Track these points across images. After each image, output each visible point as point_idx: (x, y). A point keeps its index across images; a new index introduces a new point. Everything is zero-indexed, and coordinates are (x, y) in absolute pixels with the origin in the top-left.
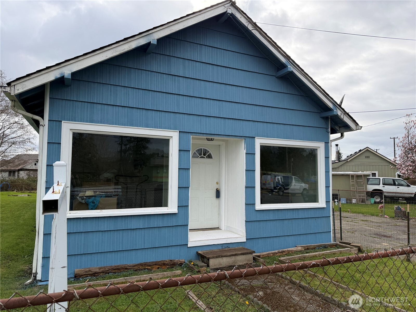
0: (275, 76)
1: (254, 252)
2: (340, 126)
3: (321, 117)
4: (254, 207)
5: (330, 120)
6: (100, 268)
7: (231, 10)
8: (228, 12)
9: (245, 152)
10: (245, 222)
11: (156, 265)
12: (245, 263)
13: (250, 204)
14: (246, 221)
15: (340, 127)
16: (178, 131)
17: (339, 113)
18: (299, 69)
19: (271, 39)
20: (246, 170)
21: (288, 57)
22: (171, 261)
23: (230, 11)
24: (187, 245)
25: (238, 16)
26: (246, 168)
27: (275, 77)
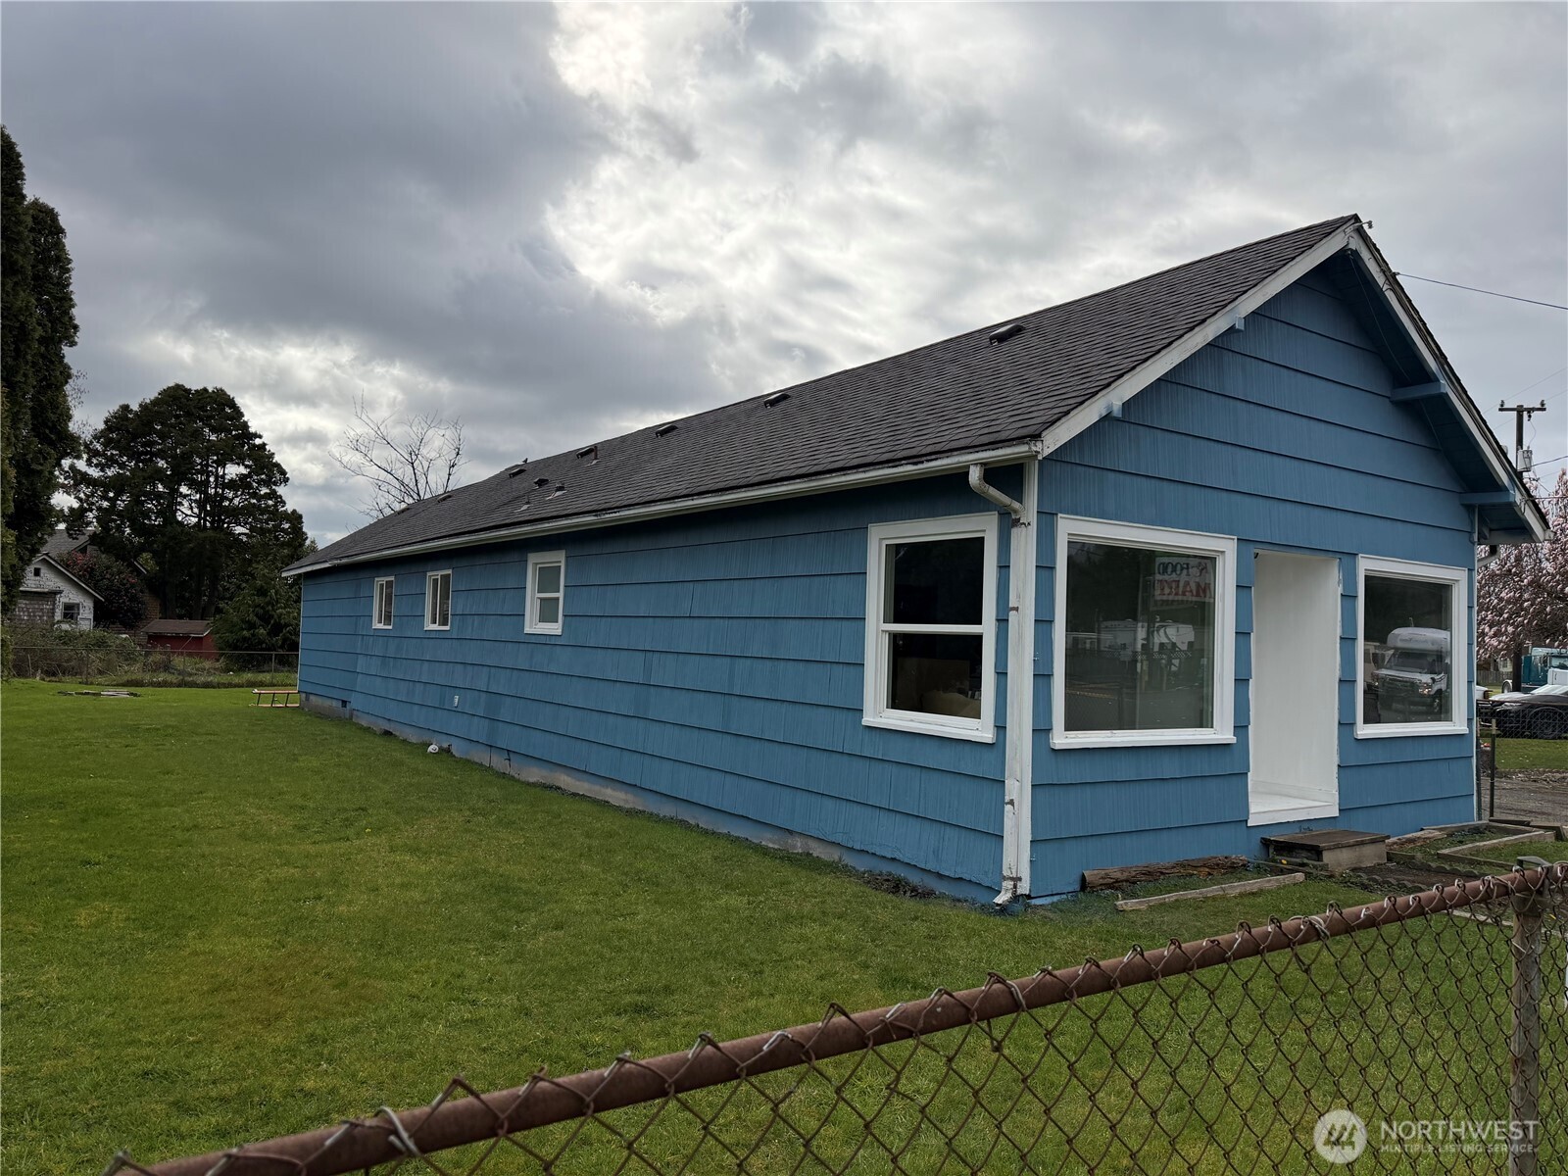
0: (1389, 398)
1: (1388, 837)
2: (1493, 526)
3: (1462, 505)
4: (1352, 732)
5: (1477, 510)
6: (1122, 871)
7: (1355, 244)
8: (1350, 246)
9: (1340, 590)
10: (1335, 769)
11: (1204, 866)
12: (1375, 862)
13: (1346, 725)
14: (1339, 766)
15: (1491, 530)
16: (1236, 537)
17: (1518, 497)
18: (1459, 388)
19: (1417, 312)
20: (1341, 638)
21: (1441, 358)
22: (1226, 858)
23: (1353, 246)
24: (1247, 821)
25: (1365, 255)
26: (1343, 631)
27: (1387, 400)
